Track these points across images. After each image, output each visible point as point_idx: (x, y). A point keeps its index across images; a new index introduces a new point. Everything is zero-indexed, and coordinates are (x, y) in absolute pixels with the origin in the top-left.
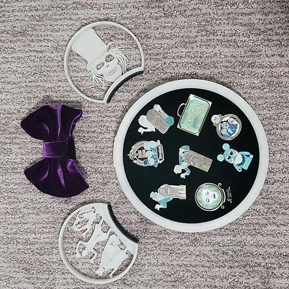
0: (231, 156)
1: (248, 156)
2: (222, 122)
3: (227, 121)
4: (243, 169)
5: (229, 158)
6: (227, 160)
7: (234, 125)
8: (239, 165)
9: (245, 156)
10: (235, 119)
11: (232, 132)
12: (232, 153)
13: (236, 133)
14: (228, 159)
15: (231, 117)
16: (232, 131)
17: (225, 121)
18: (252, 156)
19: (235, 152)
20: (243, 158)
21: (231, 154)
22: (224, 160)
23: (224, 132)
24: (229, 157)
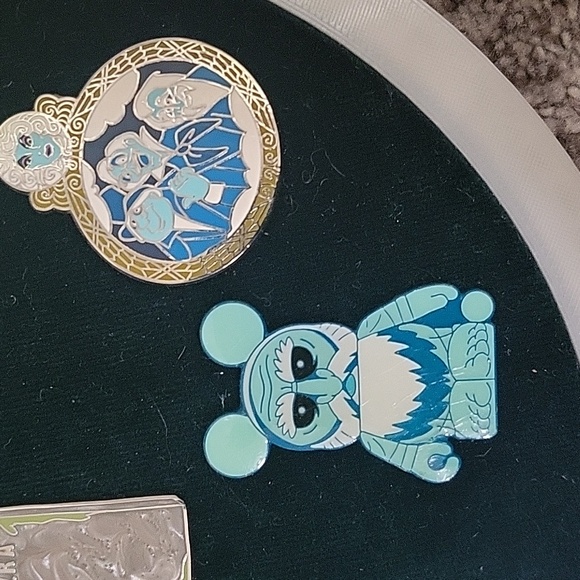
0: (307, 387)
1: (450, 316)
2: (94, 152)
3: (130, 122)
4: (459, 446)
5: (306, 410)
6: (300, 439)
7: (200, 127)
8: (415, 427)
9: (424, 332)
10: (182, 68)
11: (216, 193)
12: (304, 364)
13: (253, 177)
14: (301, 421)
15: (146, 72)
16: (213, 176)
17: (112, 132)
18: (479, 304)
19: (331, 341)
20: (418, 351)
21: (299, 375)
22: (277, 452)
23: (154, 222)
24: (301, 400)
